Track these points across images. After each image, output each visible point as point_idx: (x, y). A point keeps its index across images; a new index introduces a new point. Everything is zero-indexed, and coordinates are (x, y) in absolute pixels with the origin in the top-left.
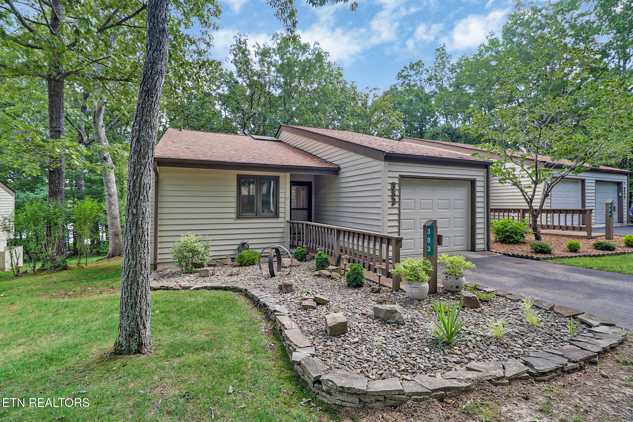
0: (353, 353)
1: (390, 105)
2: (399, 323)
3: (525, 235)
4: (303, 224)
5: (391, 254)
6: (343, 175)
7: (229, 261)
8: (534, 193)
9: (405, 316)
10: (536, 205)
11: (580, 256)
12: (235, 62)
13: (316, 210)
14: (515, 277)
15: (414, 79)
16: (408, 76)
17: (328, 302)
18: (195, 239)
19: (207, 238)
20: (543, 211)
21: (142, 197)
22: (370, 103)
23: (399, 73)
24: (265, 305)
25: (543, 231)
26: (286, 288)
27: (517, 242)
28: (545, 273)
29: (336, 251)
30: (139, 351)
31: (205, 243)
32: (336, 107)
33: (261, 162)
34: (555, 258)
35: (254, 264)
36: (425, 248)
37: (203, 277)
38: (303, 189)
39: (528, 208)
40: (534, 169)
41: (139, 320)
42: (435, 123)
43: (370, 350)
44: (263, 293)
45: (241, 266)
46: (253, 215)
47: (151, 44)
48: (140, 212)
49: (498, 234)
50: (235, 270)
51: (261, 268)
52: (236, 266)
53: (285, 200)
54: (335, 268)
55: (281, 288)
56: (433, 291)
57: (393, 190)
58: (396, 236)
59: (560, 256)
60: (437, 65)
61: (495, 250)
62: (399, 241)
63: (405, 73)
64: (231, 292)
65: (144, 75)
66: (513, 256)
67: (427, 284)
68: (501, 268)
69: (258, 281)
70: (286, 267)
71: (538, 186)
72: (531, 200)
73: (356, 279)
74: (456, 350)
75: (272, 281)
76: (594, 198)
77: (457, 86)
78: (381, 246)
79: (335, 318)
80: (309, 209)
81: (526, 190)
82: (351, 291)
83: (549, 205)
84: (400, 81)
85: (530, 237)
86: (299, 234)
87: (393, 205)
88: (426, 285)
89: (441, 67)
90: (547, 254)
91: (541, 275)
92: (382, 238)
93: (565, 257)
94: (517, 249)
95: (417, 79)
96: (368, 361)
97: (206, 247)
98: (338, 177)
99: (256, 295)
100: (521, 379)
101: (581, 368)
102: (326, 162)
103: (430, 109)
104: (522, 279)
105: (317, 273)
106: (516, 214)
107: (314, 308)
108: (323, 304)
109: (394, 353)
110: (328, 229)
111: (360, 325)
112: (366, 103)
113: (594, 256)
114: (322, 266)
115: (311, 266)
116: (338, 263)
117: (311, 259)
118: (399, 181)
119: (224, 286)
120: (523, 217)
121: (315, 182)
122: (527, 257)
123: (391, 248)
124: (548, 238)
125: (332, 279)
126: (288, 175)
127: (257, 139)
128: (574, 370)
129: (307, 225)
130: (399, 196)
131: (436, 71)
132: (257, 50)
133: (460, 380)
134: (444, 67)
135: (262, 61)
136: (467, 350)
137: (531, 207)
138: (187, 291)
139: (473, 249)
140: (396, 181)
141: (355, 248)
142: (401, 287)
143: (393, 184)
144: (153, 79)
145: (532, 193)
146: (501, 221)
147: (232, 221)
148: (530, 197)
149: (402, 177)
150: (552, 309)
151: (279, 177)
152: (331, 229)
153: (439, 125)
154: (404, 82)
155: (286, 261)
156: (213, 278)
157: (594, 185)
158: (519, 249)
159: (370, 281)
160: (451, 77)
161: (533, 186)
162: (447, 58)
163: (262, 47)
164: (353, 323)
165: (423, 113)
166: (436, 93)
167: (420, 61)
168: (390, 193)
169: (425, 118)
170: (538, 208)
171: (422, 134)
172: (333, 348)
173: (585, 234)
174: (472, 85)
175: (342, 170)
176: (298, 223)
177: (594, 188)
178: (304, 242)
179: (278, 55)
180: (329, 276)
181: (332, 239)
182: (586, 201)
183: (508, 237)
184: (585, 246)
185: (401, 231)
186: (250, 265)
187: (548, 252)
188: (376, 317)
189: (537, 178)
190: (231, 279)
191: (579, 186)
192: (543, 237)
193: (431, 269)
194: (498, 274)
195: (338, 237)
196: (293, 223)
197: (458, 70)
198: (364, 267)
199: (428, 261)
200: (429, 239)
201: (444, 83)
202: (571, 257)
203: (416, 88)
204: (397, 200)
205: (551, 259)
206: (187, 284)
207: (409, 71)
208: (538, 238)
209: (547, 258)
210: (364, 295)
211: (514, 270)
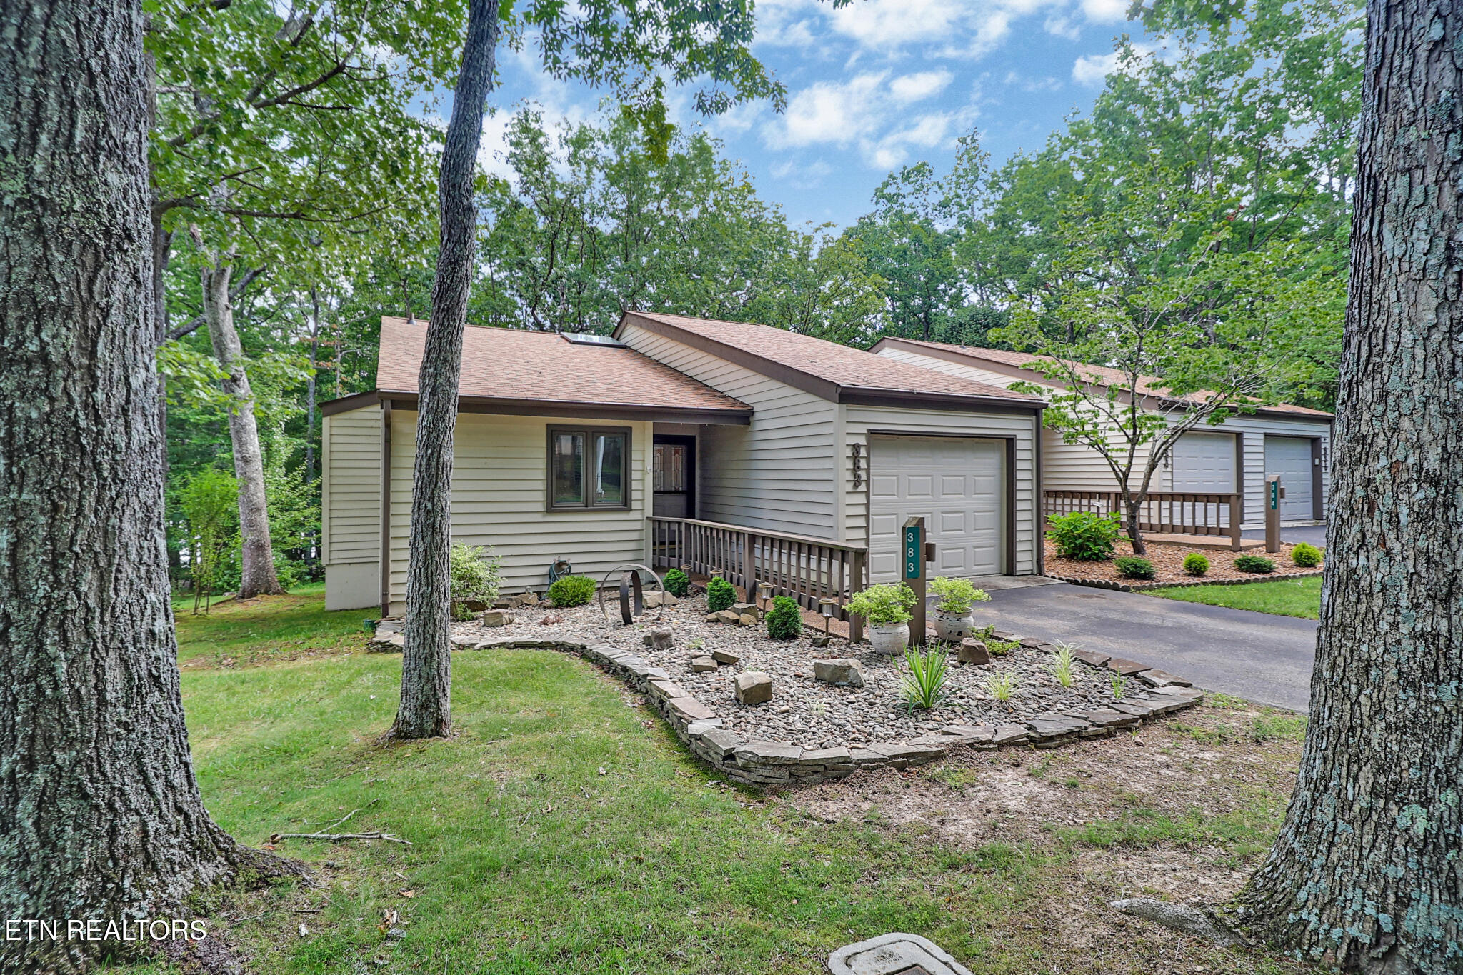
0: (781, 724)
1: (857, 261)
2: (854, 686)
3: (1113, 545)
4: (680, 523)
5: (847, 581)
6: (758, 426)
7: (533, 598)
8: (1130, 462)
9: (864, 676)
10: (1135, 484)
11: (1204, 584)
12: (514, 160)
13: (702, 494)
14: (1070, 620)
15: (912, 203)
16: (898, 195)
17: (737, 660)
18: (472, 553)
19: (494, 552)
20: (1151, 497)
21: (440, 484)
22: (814, 254)
23: (877, 190)
24: (625, 669)
25: (1148, 536)
26: (658, 642)
27: (1097, 558)
28: (1128, 612)
29: (747, 577)
30: (437, 733)
31: (489, 561)
32: (741, 263)
33: (596, 400)
34: (1158, 587)
35: (584, 603)
36: (905, 567)
37: (492, 626)
38: (677, 452)
39: (1119, 490)
40: (1130, 415)
41: (437, 681)
42: (957, 301)
43: (806, 721)
44: (615, 651)
45: (559, 606)
46: (580, 505)
47: (450, 233)
48: (438, 508)
49: (1063, 543)
50: (552, 614)
51: (603, 609)
52: (550, 608)
53: (643, 475)
54: (746, 606)
55: (648, 642)
56: (918, 639)
57: (855, 458)
58: (862, 545)
59: (1169, 583)
60: (961, 172)
61: (1052, 574)
62: (861, 555)
63: (891, 190)
64: (554, 652)
65: (441, 284)
66: (1084, 583)
67: (907, 627)
68: (1051, 604)
69: (601, 633)
70: (650, 608)
71: (1137, 447)
72: (1126, 476)
73: (785, 623)
74: (936, 716)
75: (627, 631)
76: (1261, 469)
77: (1003, 221)
78: (830, 564)
79: (751, 678)
80: (689, 493)
81: (1114, 454)
82: (776, 645)
83: (1169, 483)
84: (881, 207)
85: (1124, 549)
86: (673, 543)
87: (856, 486)
88: (905, 630)
89: (970, 178)
90: (1145, 579)
91: (1117, 616)
92: (832, 550)
93: (1176, 586)
94: (1096, 572)
95: (917, 203)
96: (803, 732)
97: (493, 570)
98: (750, 429)
99: (606, 654)
100: (1016, 744)
101: (1110, 735)
102: (725, 398)
103: (944, 271)
104: (1080, 622)
105: (713, 616)
106: (1104, 502)
107: (714, 670)
108: (729, 664)
109: (843, 722)
110: (731, 532)
111: (791, 691)
112: (807, 256)
113: (1231, 583)
114: (722, 604)
115: (699, 606)
116: (751, 599)
117: (696, 593)
118: (868, 441)
119: (539, 640)
120: (1117, 508)
121: (701, 437)
122: (1107, 586)
123: (847, 568)
124: (1158, 551)
125: (742, 625)
126: (650, 424)
127: (575, 343)
128: (1097, 737)
129: (688, 525)
130: (868, 470)
131: (958, 185)
132: (564, 134)
133: (930, 746)
134: (977, 178)
135: (573, 159)
136: (952, 716)
137: (1125, 488)
138: (468, 652)
139: (1010, 571)
140: (862, 441)
141: (784, 570)
142: (865, 636)
143: (856, 448)
144: (455, 291)
145: (1126, 461)
146: (1069, 516)
147: (539, 518)
148: (1124, 469)
149: (872, 433)
150: (1105, 664)
151: (630, 428)
152: (738, 534)
153: (966, 304)
154: (890, 210)
155: (650, 596)
156: (512, 628)
157: (1261, 443)
158: (1098, 572)
159: (811, 628)
160: (992, 200)
161: (1128, 446)
162: (981, 158)
163: (576, 129)
164: (777, 688)
165: (931, 277)
166: (958, 236)
167: (924, 165)
168: (850, 465)
169: (935, 289)
170: (1139, 490)
171: (928, 324)
172: (750, 719)
173: (1227, 541)
174: (1034, 222)
175: (757, 416)
176: (669, 522)
177: (1261, 450)
178: (683, 560)
179: (610, 145)
180: (736, 622)
181: (738, 553)
182: (1246, 476)
183: (1082, 548)
184: (1220, 566)
185: (871, 537)
186: (578, 604)
187: (1147, 576)
188: (818, 679)
189: (1134, 433)
190: (546, 630)
191: (1232, 446)
192: (1148, 549)
193: (913, 602)
194: (1042, 614)
195: (751, 550)
196: (659, 522)
197: (1006, 186)
198: (800, 603)
199: (909, 589)
200: (911, 551)
201: (976, 212)
202: (1189, 585)
203: (916, 222)
204: (864, 476)
205: (1150, 589)
206: (466, 640)
207: (901, 185)
208: (1138, 549)
209: (1143, 588)
210: (799, 650)
211: (1074, 609)
